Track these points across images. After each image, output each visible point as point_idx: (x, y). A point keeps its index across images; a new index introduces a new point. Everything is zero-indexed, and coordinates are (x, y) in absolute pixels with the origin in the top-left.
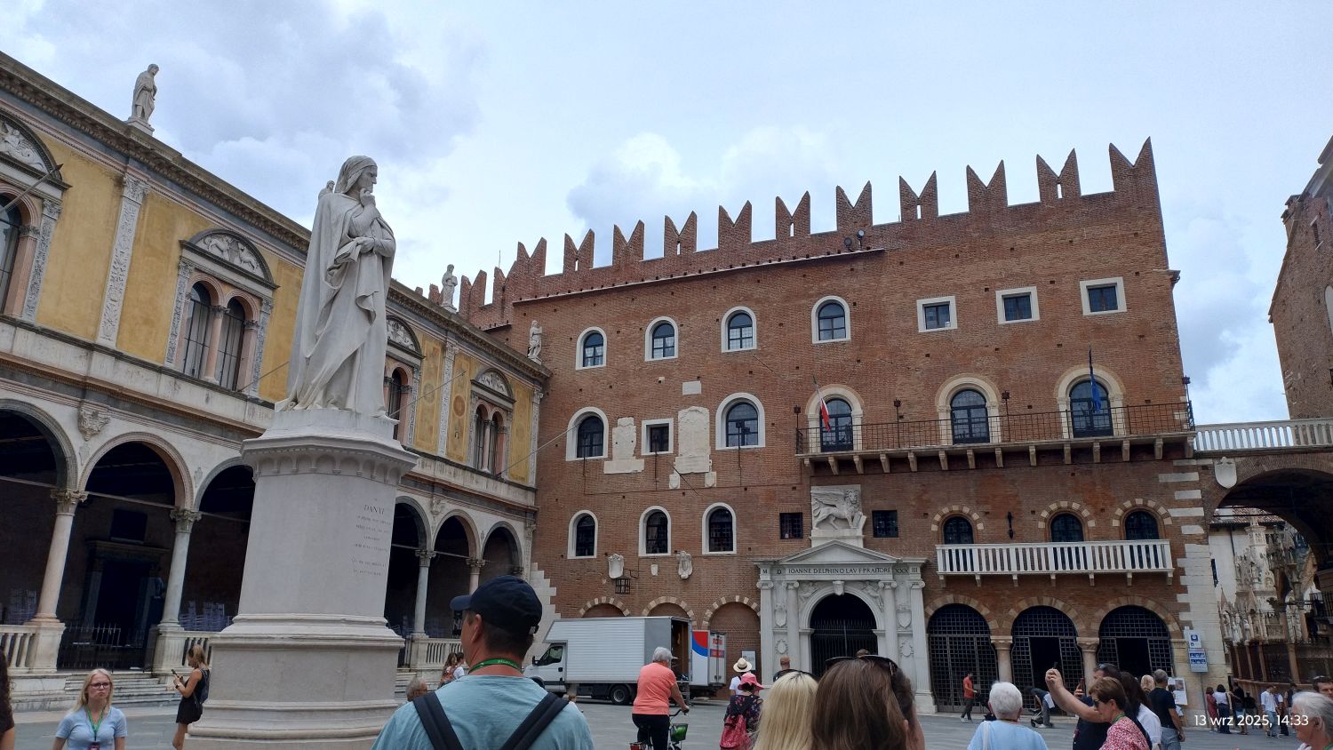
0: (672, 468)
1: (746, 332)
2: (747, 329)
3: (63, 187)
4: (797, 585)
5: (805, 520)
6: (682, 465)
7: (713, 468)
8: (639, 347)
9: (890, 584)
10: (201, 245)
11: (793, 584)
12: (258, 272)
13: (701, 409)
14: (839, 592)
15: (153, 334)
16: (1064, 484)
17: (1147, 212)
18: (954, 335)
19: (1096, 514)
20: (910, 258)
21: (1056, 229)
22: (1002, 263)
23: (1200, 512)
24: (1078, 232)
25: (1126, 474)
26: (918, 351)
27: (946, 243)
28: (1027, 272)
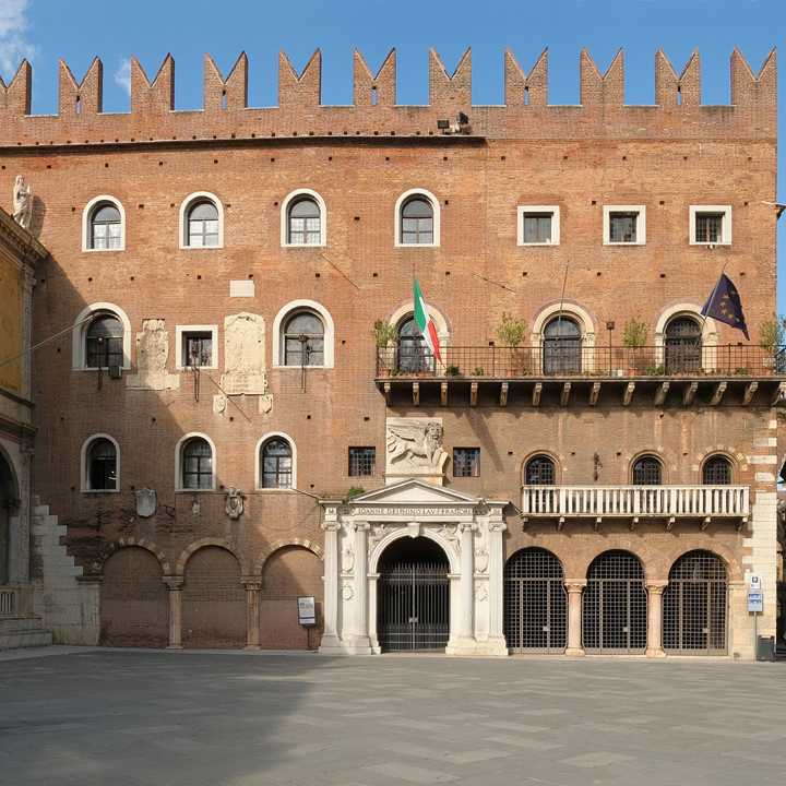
0: (216, 388)
1: (312, 224)
2: (313, 220)
4: (368, 526)
5: (378, 455)
6: (229, 384)
7: (268, 388)
8: (169, 228)
9: (470, 526)
11: (363, 526)
13: (253, 316)
14: (414, 534)
16: (651, 426)
17: (764, 136)
18: (555, 254)
19: (679, 458)
20: (514, 153)
21: (671, 141)
22: (614, 173)
23: (773, 460)
24: (694, 149)
25: (711, 419)
26: (515, 268)
27: (554, 141)
28: (638, 188)
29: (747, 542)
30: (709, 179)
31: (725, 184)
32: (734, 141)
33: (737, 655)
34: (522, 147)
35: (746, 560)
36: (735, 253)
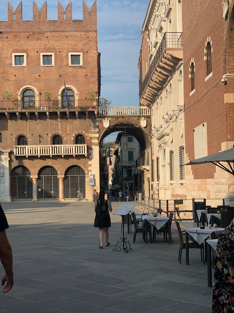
16: (58, 125)
17: (93, 29)
18: (25, 69)
19: (67, 135)
20: (11, 36)
21: (63, 31)
22: (44, 42)
23: (97, 135)
24: (70, 34)
25: (77, 122)
26: (12, 74)
27: (24, 32)
28: (52, 47)
29: (90, 163)
30: (75, 44)
31: (80, 46)
32: (83, 31)
33: (87, 200)
34: (13, 34)
35: (89, 168)
36: (84, 68)
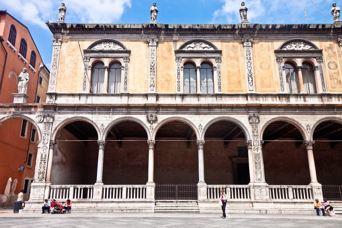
3: (129, 52)
10: (184, 49)
12: (212, 49)
15: (170, 84)
